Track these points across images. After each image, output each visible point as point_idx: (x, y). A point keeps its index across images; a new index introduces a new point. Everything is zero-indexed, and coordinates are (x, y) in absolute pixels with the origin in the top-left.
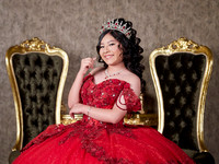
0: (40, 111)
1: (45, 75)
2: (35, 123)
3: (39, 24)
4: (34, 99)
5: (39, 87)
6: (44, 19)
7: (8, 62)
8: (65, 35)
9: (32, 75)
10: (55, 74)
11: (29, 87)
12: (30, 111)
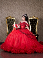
0: (11, 28)
1: (12, 22)
2: (10, 30)
3: (10, 14)
4: (10, 26)
5: (11, 24)
6: (11, 13)
7: (6, 20)
8: (14, 16)
9: (10, 22)
10: (13, 22)
11: (9, 24)
12: (9, 28)
